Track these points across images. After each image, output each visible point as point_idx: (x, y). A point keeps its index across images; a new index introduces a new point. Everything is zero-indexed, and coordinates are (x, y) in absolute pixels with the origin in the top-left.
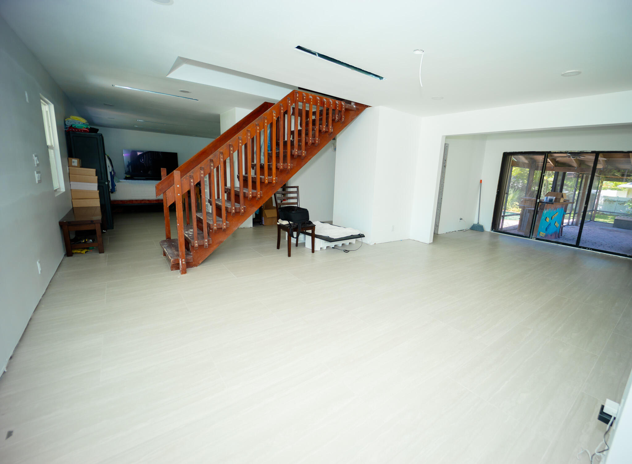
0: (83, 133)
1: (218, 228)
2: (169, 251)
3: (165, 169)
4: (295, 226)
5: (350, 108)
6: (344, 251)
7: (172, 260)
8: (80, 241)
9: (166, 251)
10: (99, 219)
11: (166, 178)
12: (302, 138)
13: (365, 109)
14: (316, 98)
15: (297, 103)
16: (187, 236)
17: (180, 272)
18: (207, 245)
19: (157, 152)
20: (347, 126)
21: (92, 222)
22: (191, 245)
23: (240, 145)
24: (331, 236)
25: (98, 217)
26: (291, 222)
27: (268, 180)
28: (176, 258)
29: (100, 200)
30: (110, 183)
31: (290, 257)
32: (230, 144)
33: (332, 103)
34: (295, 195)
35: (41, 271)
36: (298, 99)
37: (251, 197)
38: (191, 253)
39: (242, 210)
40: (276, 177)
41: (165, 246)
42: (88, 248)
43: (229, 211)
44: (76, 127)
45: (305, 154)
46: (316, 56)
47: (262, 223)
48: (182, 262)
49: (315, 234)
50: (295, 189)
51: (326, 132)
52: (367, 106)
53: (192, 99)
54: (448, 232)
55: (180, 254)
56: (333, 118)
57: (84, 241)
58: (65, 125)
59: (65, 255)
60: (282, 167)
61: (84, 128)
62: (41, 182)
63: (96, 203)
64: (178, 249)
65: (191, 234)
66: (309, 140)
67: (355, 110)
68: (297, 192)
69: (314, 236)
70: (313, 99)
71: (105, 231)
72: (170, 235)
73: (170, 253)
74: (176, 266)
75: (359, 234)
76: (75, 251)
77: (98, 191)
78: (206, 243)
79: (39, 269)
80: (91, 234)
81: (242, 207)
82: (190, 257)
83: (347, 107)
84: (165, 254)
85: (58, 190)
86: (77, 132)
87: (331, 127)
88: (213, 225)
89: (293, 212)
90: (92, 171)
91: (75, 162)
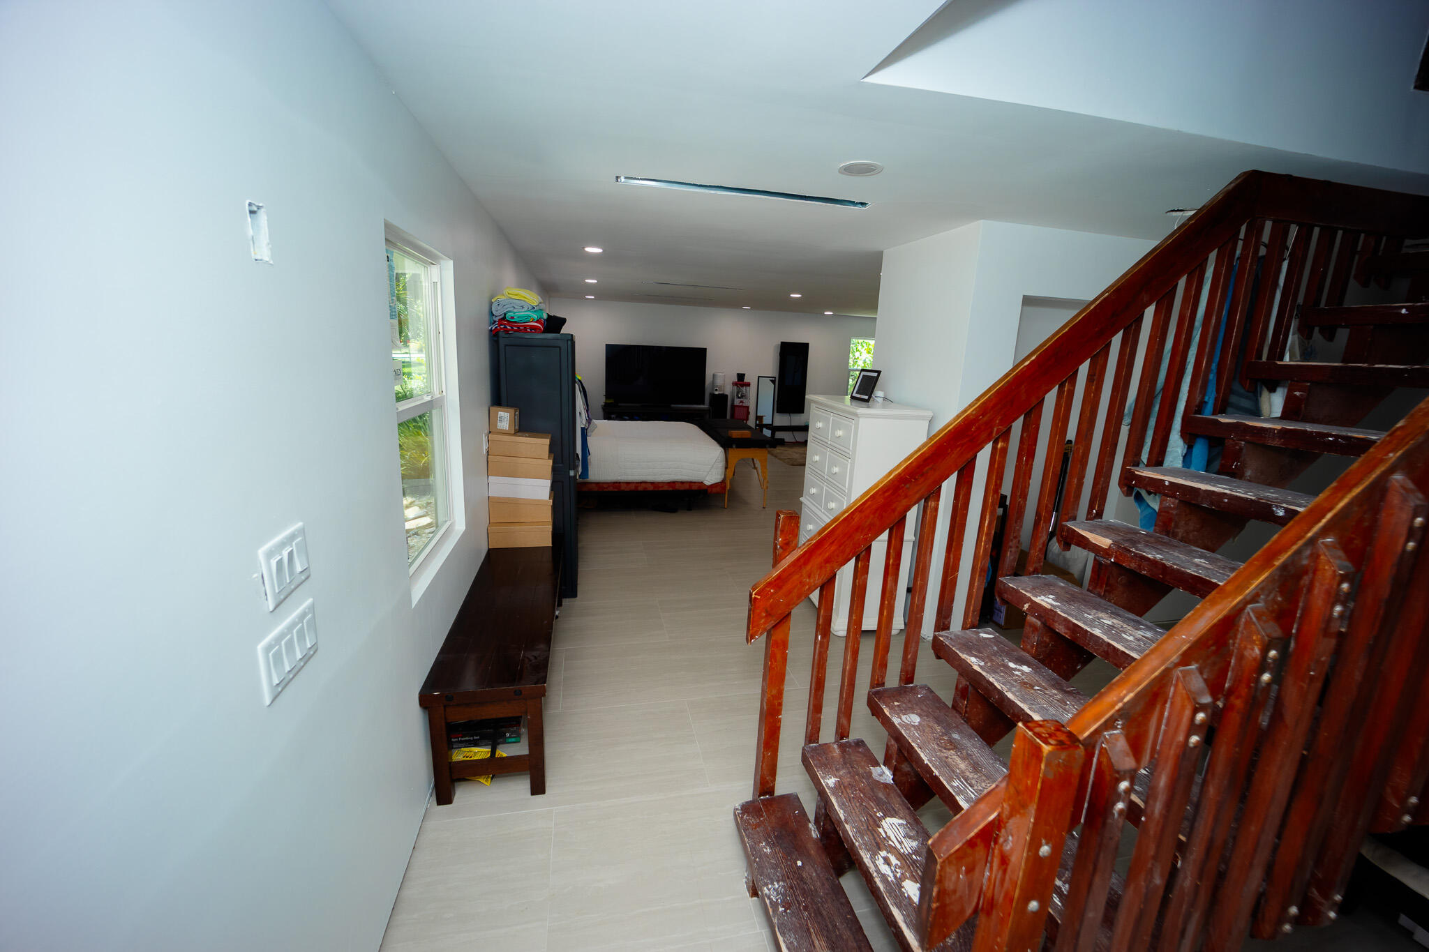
0: (530, 336)
44: (515, 319)
58: (491, 315)
61: (533, 320)
63: (544, 537)
77: (551, 501)
86: (516, 334)
90: (541, 444)
91: (505, 418)
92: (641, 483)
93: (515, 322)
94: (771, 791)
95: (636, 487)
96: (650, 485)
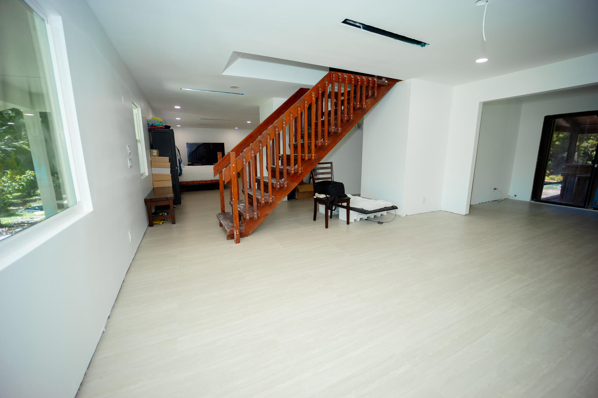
0: (161, 130)
1: (265, 203)
2: (225, 223)
3: (221, 152)
4: (332, 199)
5: (382, 84)
6: (378, 223)
7: (228, 231)
8: (158, 214)
9: (223, 223)
10: (172, 196)
11: (222, 160)
12: (338, 116)
13: (395, 83)
14: (350, 77)
15: (333, 83)
16: (239, 209)
17: (235, 241)
18: (257, 218)
19: (209, 143)
20: (378, 102)
21: (167, 199)
22: (243, 218)
23: (284, 125)
24: (365, 208)
25: (171, 195)
26: (328, 196)
27: (308, 157)
28: (231, 229)
29: (172, 181)
30: (179, 168)
31: (327, 229)
32: (276, 125)
33: (365, 80)
34: (329, 170)
35: (131, 240)
36: (334, 79)
37: (293, 173)
38: (243, 225)
39: (286, 186)
40: (315, 154)
41: (221, 218)
42: (164, 220)
43: (275, 187)
44: (156, 125)
45: (341, 131)
46: (360, 29)
47: (295, 197)
48: (236, 233)
49: (350, 206)
50: (329, 165)
51: (360, 108)
52: (398, 81)
53: (239, 94)
54: (481, 202)
55: (235, 225)
56: (366, 94)
57: (161, 214)
58: (148, 124)
59: (148, 225)
60: (320, 144)
61: (161, 126)
62: (132, 167)
63: (170, 184)
64: (233, 221)
65: (242, 208)
66: (344, 117)
67: (387, 85)
68: (331, 168)
69: (349, 209)
70: (348, 78)
71: (175, 206)
72: (224, 209)
73: (226, 225)
74: (231, 237)
75: (392, 206)
76: (155, 223)
77: (171, 175)
78: (256, 216)
79: (130, 238)
80: (166, 208)
81: (286, 183)
82: (243, 228)
83: (379, 83)
84: (221, 225)
85: (143, 174)
86: (157, 129)
87: (364, 103)
88: (261, 199)
89: (330, 186)
90: (167, 159)
91: (155, 152)
92: (201, 181)
93: (155, 126)
94: (224, 212)
95: (199, 183)
96: (204, 182)
